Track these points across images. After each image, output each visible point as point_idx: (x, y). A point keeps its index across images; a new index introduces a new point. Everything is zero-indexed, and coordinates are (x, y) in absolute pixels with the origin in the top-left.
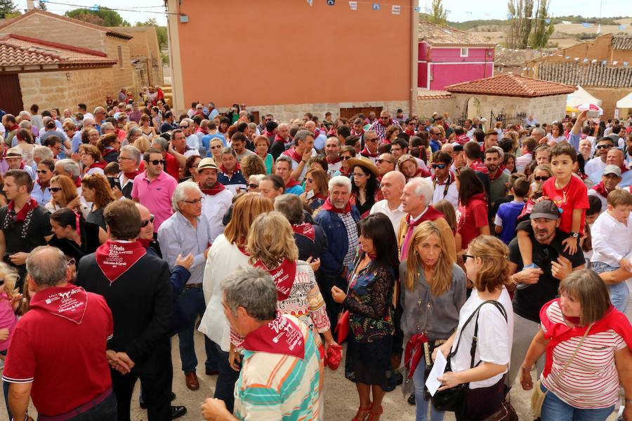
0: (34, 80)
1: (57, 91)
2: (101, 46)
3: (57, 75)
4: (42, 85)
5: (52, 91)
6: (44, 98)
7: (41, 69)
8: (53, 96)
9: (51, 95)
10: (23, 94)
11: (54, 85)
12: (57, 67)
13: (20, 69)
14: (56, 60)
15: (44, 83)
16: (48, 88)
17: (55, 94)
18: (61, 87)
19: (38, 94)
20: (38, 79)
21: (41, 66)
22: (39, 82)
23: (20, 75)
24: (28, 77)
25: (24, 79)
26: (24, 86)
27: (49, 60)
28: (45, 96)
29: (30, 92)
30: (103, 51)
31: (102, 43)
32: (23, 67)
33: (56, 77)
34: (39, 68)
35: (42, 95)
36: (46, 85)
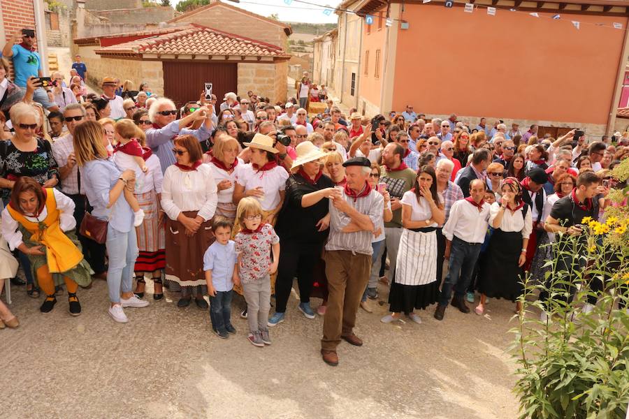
0: (250, 70)
1: (268, 82)
2: (279, 41)
3: (271, 67)
4: (256, 76)
5: (264, 81)
6: (256, 87)
7: (259, 60)
8: (265, 86)
9: (262, 85)
10: (238, 82)
11: (267, 76)
12: (272, 60)
13: (240, 59)
14: (273, 53)
15: (259, 73)
16: (261, 78)
17: (266, 85)
18: (272, 78)
19: (252, 84)
20: (254, 70)
21: (259, 58)
22: (254, 72)
23: (239, 64)
24: (245, 67)
25: (242, 69)
26: (241, 75)
27: (267, 53)
28: (257, 86)
29: (245, 81)
30: (279, 45)
31: (279, 36)
32: (243, 58)
33: (269, 69)
34: (256, 59)
35: (255, 85)
36: (260, 76)
